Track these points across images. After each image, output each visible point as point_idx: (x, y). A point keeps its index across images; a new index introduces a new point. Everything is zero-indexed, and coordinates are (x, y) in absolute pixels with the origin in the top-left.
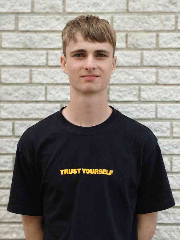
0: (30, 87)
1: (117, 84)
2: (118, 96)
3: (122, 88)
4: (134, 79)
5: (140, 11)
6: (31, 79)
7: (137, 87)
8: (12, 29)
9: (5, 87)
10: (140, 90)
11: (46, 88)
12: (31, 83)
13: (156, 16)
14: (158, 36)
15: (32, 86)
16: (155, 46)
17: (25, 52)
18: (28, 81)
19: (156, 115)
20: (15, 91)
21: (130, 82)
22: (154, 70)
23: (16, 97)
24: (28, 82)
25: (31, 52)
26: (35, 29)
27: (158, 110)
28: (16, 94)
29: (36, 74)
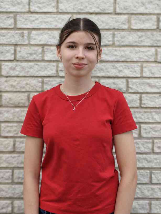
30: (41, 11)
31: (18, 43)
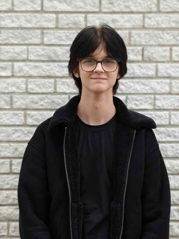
0: (55, 96)
1: (134, 94)
3: (138, 97)
4: (149, 89)
5: (155, 27)
6: (55, 88)
7: (152, 96)
8: (38, 43)
9: (31, 96)
10: (155, 99)
12: (55, 93)
13: (169, 32)
14: (171, 50)
15: (56, 95)
16: (168, 59)
17: (50, 64)
19: (170, 122)
20: (41, 100)
21: (146, 92)
22: (168, 81)
23: (42, 105)
24: (52, 92)
25: (56, 64)
26: (59, 43)
27: (171, 117)
28: (42, 103)
29: (60, 84)
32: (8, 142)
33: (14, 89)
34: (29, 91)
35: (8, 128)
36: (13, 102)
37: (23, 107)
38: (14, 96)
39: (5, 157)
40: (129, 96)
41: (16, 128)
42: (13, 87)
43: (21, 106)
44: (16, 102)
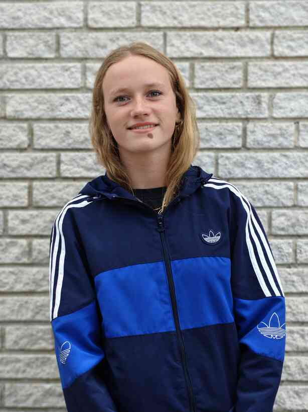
0: (138, 34)
1: (287, 28)
2: (289, 47)
3: (295, 33)
6: (139, 19)
9: (94, 35)
11: (165, 36)
12: (139, 27)
15: (140, 31)
18: (133, 23)
20: (112, 41)
24: (133, 25)
29: (148, 11)
30: (294, 54)
31: (251, 116)
32: (53, 120)
33: (63, 21)
34: (91, 24)
35: (52, 95)
36: (62, 46)
37: (80, 55)
38: (63, 34)
39: (46, 147)
40: (277, 32)
41: (68, 95)
42: (60, 18)
43: (76, 53)
44: (66, 46)
